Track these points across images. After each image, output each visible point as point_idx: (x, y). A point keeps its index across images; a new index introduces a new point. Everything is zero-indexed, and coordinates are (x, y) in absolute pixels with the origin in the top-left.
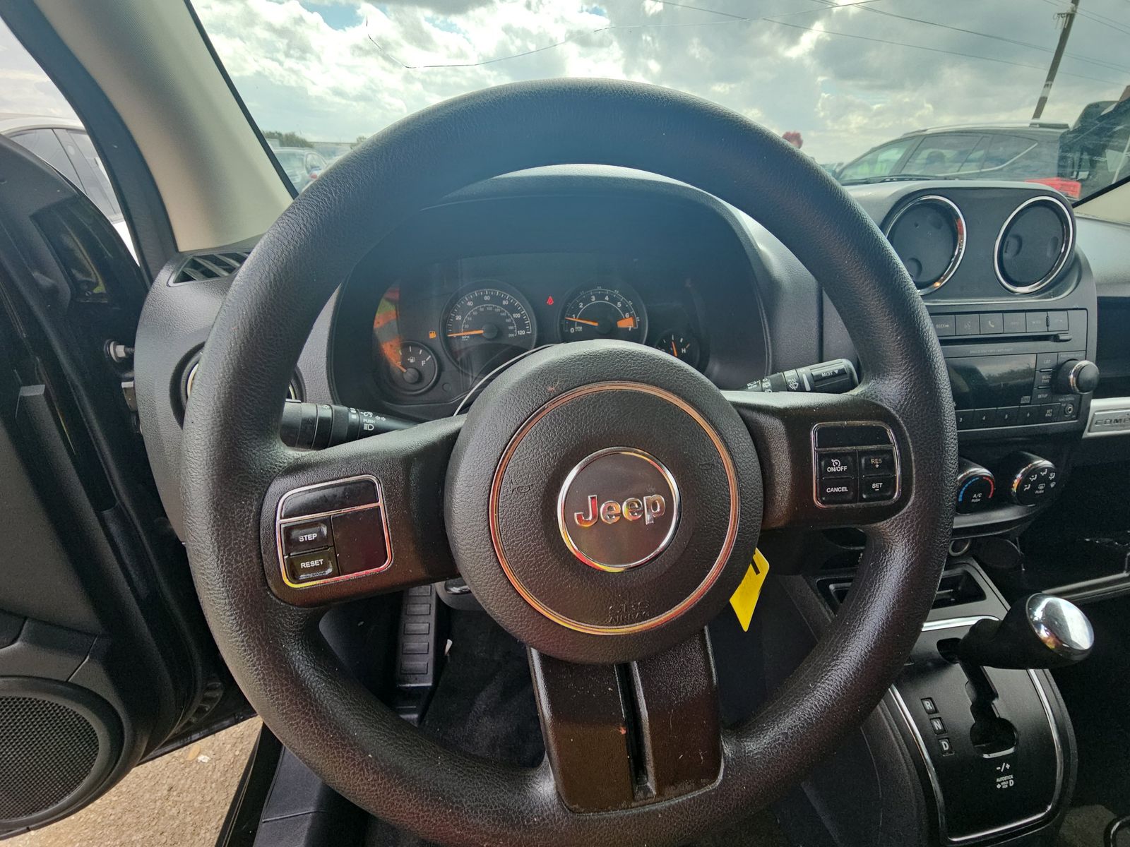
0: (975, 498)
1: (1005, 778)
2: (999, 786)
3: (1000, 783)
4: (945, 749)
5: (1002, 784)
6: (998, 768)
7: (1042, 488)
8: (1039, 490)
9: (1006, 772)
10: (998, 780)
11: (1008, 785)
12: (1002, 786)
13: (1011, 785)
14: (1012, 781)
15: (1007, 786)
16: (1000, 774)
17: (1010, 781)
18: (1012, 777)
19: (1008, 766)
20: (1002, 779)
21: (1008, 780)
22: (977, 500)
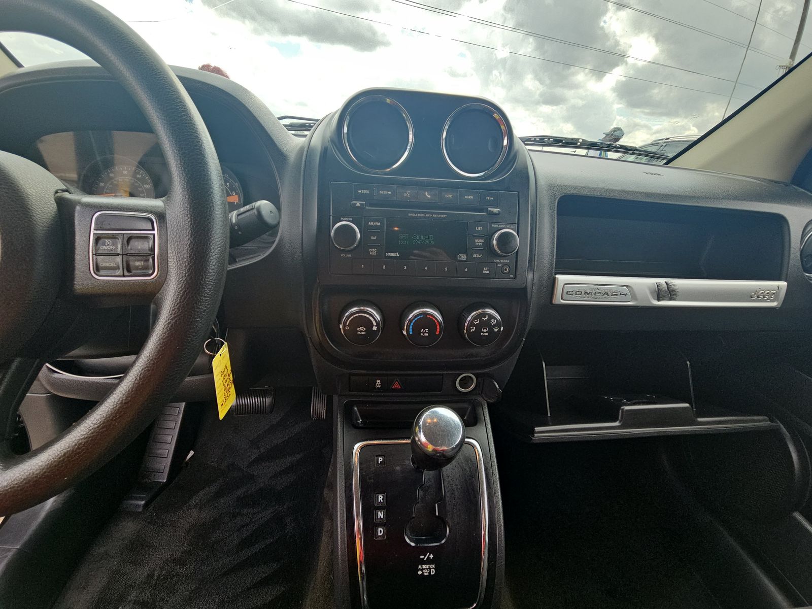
0: (422, 332)
1: (427, 566)
2: (420, 573)
3: (421, 570)
4: (379, 534)
5: (424, 571)
6: (422, 557)
7: (485, 331)
8: (483, 332)
9: (429, 561)
10: (420, 567)
11: (430, 573)
12: (423, 573)
13: (432, 574)
14: (434, 570)
15: (428, 574)
16: (423, 562)
17: (432, 570)
18: (434, 566)
19: (431, 556)
20: (424, 566)
21: (430, 569)
22: (425, 335)
